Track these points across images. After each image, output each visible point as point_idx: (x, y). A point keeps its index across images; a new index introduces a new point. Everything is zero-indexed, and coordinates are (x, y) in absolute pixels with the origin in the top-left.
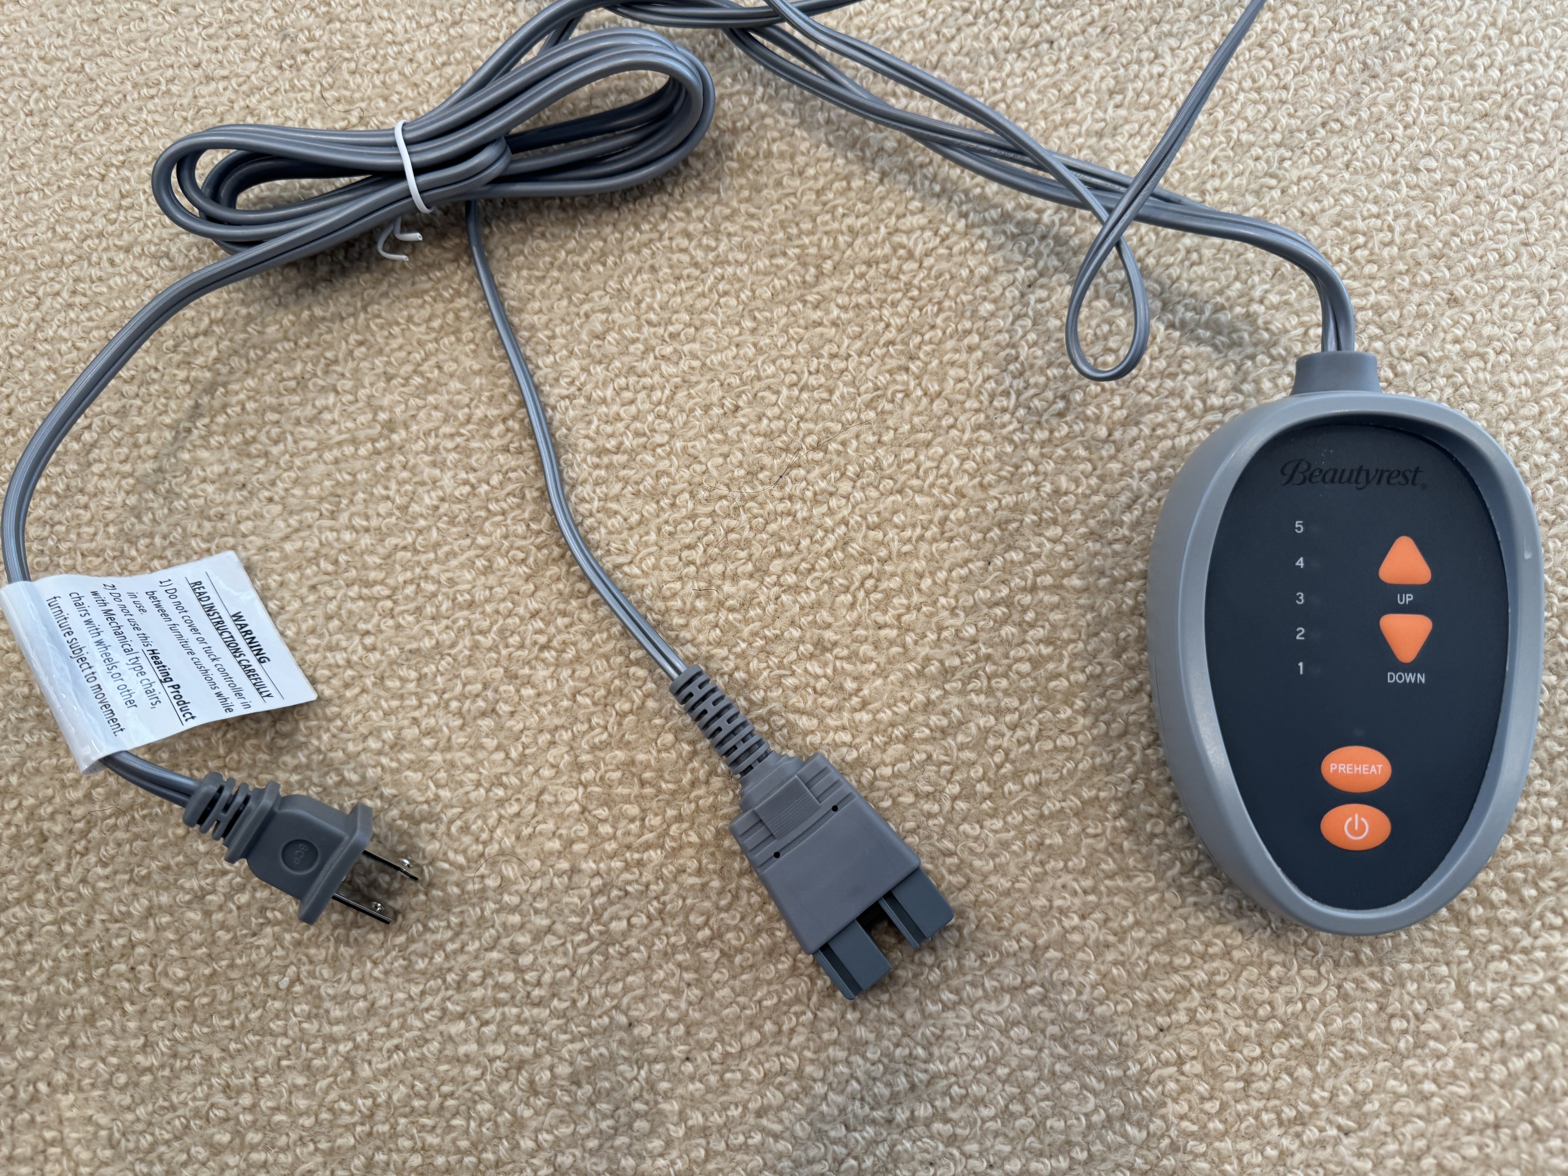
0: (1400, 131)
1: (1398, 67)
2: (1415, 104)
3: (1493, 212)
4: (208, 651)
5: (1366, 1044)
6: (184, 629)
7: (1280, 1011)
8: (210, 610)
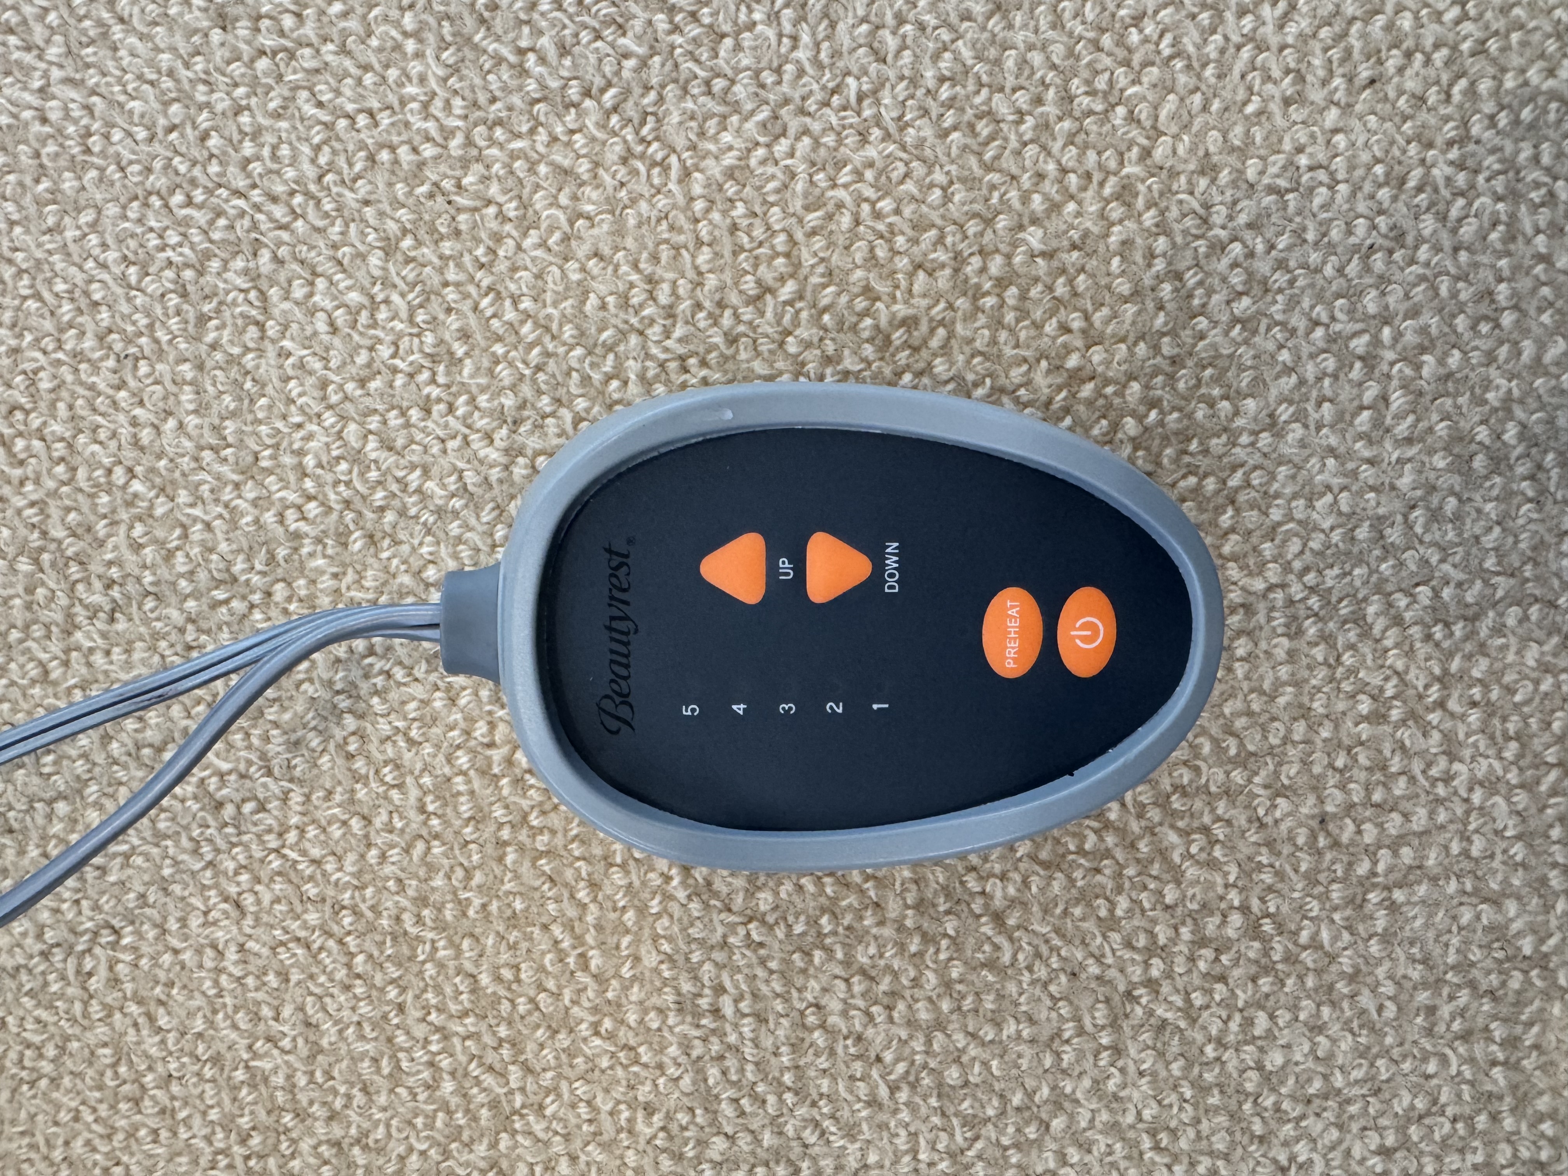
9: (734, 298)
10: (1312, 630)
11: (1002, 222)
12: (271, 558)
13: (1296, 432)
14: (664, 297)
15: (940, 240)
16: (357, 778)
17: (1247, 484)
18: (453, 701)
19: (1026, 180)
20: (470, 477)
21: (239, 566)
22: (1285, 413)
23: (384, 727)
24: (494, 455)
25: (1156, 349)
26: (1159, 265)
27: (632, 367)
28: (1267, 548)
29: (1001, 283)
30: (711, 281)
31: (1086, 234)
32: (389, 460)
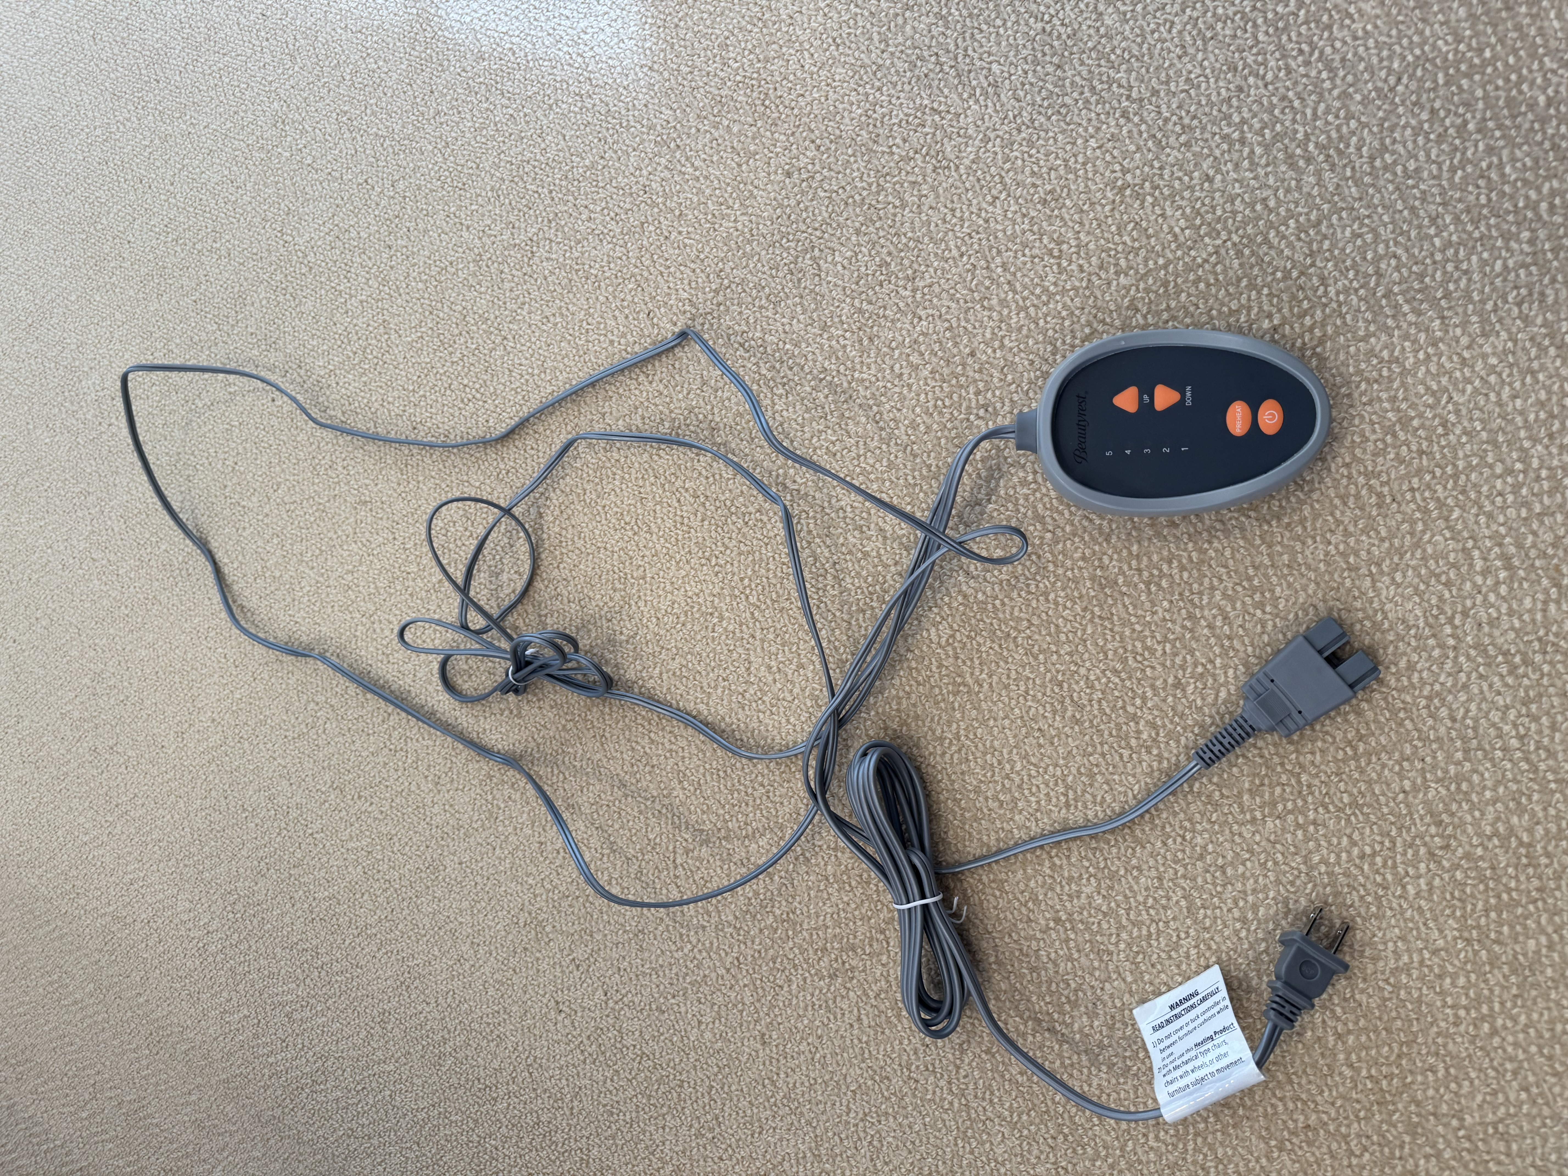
0: (881, 384)
1: (845, 385)
2: (865, 376)
3: (923, 334)
4: (1193, 1021)
5: (1397, 390)
6: (1181, 1033)
7: (1380, 436)
8: (1168, 1022)
9: (984, 205)
10: (1247, 252)
11: (1079, 141)
12: (837, 358)
13: (1219, 177)
14: (958, 214)
15: (1057, 157)
16: (882, 429)
17: (1203, 204)
18: (910, 390)
19: (1084, 123)
20: (901, 305)
21: (827, 363)
22: (1211, 172)
23: (887, 406)
24: (908, 293)
25: (1152, 167)
26: (1145, 135)
27: (952, 244)
28: (1219, 226)
29: (1084, 164)
30: (975, 202)
31: (1113, 135)
32: (870, 308)
